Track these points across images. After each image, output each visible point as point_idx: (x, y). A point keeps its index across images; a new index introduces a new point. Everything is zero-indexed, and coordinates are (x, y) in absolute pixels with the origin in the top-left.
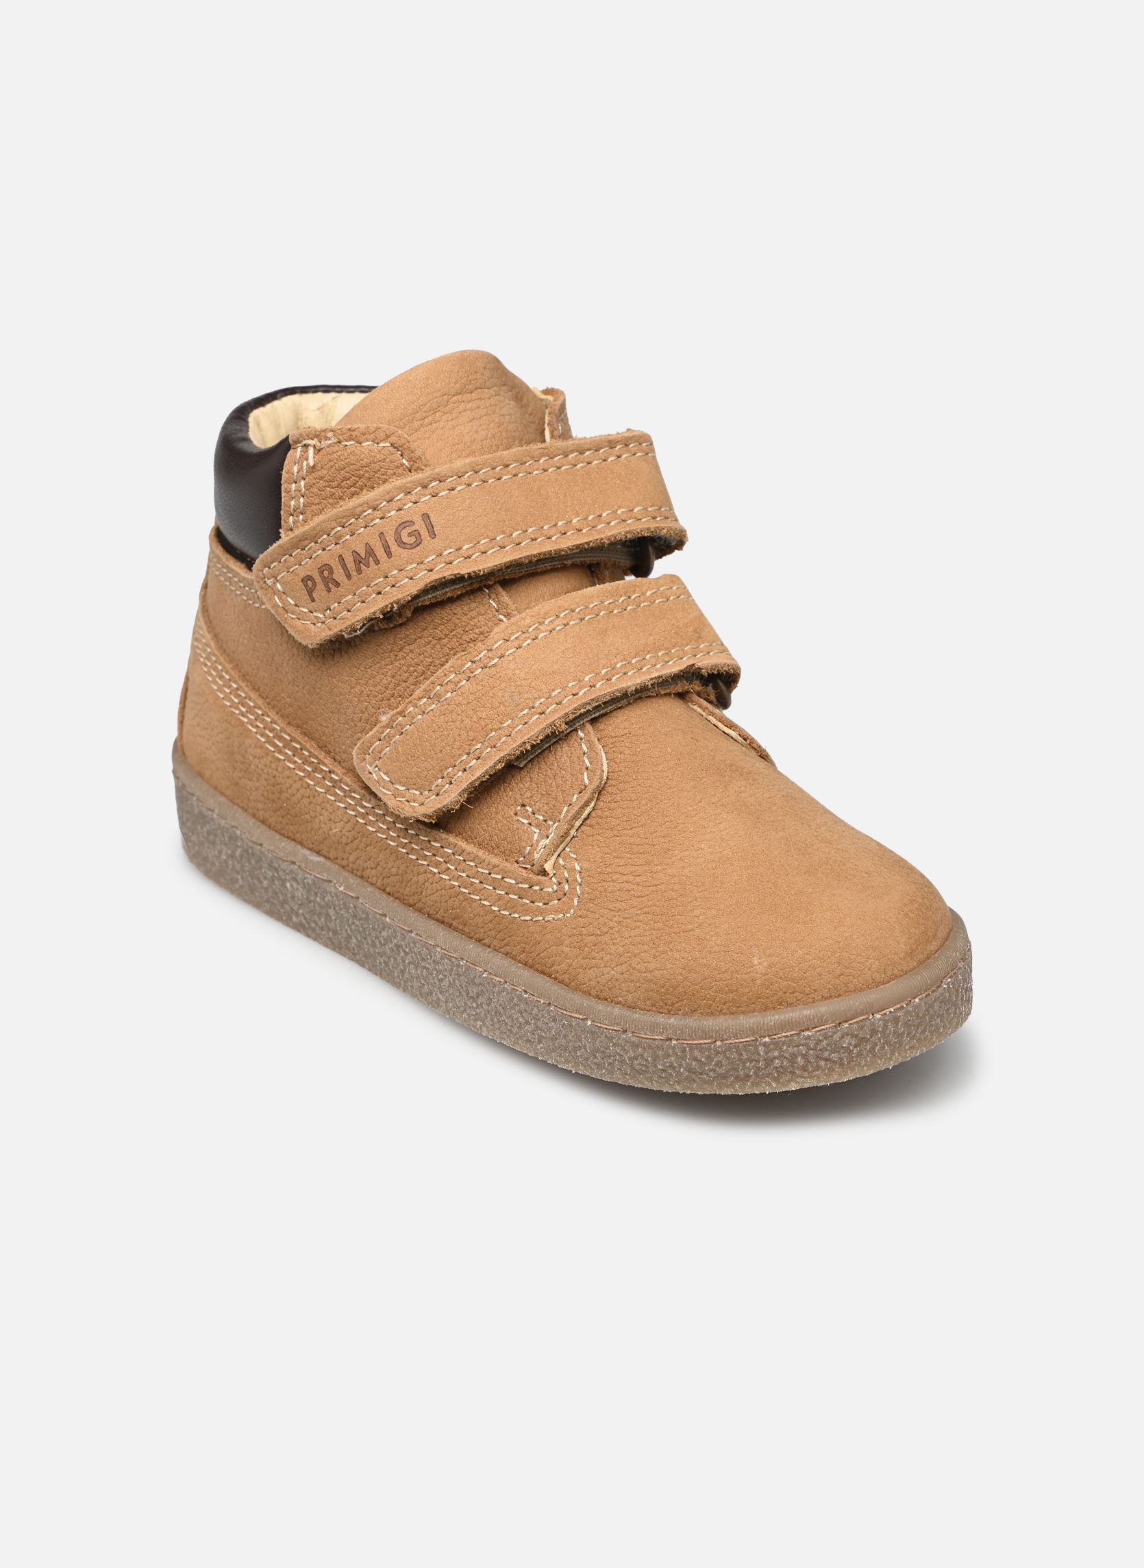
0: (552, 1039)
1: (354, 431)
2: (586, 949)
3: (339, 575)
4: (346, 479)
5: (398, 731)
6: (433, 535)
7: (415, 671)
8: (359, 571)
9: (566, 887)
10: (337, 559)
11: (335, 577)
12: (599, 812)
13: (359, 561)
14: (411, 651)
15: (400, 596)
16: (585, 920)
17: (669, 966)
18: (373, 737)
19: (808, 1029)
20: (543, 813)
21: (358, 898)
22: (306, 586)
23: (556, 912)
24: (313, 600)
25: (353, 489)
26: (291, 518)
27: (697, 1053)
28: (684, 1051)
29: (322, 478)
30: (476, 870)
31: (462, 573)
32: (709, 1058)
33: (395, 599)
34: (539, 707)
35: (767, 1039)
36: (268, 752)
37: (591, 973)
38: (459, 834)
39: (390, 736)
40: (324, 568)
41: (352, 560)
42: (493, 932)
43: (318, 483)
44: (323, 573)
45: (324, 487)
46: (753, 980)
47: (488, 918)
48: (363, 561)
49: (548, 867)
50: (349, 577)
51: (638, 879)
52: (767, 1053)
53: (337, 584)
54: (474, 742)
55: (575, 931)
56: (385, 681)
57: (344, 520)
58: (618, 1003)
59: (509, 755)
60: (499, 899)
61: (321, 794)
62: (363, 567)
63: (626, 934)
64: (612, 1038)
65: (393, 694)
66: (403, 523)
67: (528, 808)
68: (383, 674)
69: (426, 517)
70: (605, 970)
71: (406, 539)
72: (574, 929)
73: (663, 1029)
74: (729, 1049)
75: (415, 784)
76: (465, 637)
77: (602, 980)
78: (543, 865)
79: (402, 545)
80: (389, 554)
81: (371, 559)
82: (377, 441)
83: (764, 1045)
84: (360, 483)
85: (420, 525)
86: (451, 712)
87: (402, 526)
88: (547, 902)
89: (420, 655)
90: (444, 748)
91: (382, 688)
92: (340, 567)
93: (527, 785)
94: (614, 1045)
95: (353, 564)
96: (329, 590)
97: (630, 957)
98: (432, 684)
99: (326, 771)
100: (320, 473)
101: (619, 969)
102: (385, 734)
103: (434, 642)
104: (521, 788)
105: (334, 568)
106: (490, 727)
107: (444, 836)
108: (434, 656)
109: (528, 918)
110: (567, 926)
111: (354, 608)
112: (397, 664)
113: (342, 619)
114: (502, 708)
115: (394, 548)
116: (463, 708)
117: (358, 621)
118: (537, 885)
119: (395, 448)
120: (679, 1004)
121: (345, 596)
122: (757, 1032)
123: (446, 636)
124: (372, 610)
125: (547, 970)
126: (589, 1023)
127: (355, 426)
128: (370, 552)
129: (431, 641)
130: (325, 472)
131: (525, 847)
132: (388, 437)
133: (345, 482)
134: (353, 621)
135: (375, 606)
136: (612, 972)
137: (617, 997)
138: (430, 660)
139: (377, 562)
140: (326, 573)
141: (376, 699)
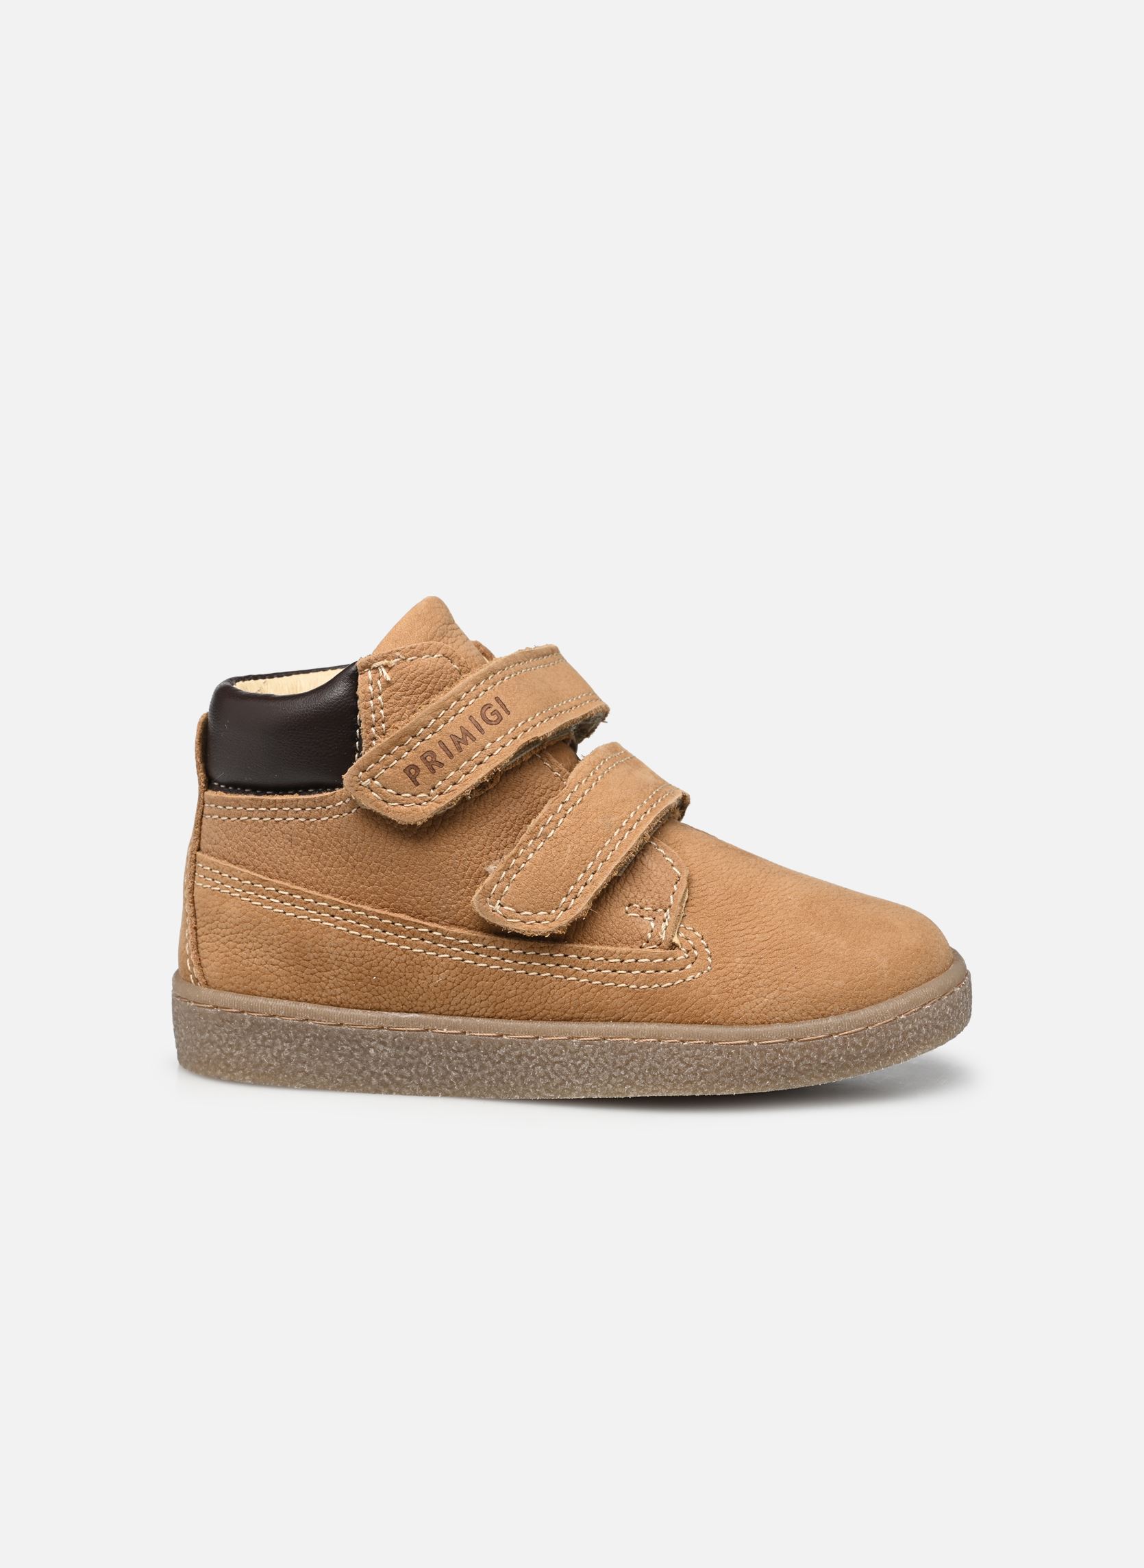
0: (715, 1072)
1: (414, 648)
2: (734, 990)
3: (441, 756)
4: (418, 686)
5: (516, 870)
6: (508, 712)
7: (505, 826)
8: (460, 750)
9: (696, 953)
10: (438, 745)
11: (438, 759)
12: (694, 895)
13: (458, 742)
14: (499, 812)
15: (501, 761)
16: (724, 970)
17: (815, 980)
18: (492, 881)
19: (925, 1004)
20: (652, 905)
21: (465, 1033)
22: (409, 775)
23: (693, 972)
24: (417, 784)
25: (424, 694)
26: (373, 729)
27: (855, 1040)
28: (845, 1040)
29: (397, 690)
30: (607, 962)
31: (539, 736)
32: (864, 1042)
33: (498, 763)
34: (627, 826)
35: (903, 1017)
36: (353, 937)
37: (747, 1006)
38: (580, 941)
39: (508, 877)
40: (427, 754)
41: (452, 742)
42: (635, 1007)
43: (394, 694)
44: (426, 759)
45: (401, 696)
46: (882, 974)
47: (629, 995)
48: (462, 741)
49: (676, 940)
50: (451, 756)
51: (756, 930)
52: (904, 1027)
53: (441, 765)
54: (587, 861)
55: (718, 981)
56: (482, 840)
57: (438, 713)
58: (775, 1022)
59: (621, 863)
60: (637, 978)
61: (421, 955)
62: (463, 746)
63: (767, 969)
64: (780, 1049)
65: (491, 848)
66: (484, 706)
67: (635, 905)
68: (479, 834)
69: (497, 699)
70: (758, 1001)
71: (491, 718)
72: (717, 979)
73: (826, 1028)
74: (879, 1030)
75: (543, 907)
76: (537, 793)
77: (757, 1009)
78: (671, 941)
79: (490, 723)
80: (481, 731)
81: (468, 737)
82: (432, 654)
83: (903, 1021)
84: (429, 688)
85: (496, 706)
86: (560, 843)
87: (485, 709)
88: (683, 967)
89: (506, 813)
90: (563, 871)
91: (481, 846)
92: (441, 750)
93: (628, 889)
94: (782, 1054)
95: (453, 745)
96: (433, 771)
97: (779, 984)
98: (537, 826)
99: (427, 932)
100: (395, 686)
101: (771, 996)
102: (503, 876)
103: (514, 801)
104: (628, 892)
105: (436, 752)
106: (596, 847)
107: (568, 945)
108: (517, 811)
109: (669, 984)
110: (709, 979)
111: (461, 780)
112: (489, 824)
113: (450, 791)
114: (600, 831)
115: (484, 725)
116: (570, 837)
117: (468, 789)
118: (670, 956)
119: (446, 657)
120: (831, 1007)
121: (449, 773)
122: (895, 1012)
123: (522, 794)
124: (480, 777)
125: (697, 1019)
126: (755, 1044)
127: (414, 645)
128: (466, 733)
129: (512, 801)
130: (399, 684)
131: (646, 934)
132: (439, 650)
133: (417, 689)
134: (463, 790)
135: (480, 774)
136: (765, 1000)
137: (774, 1018)
138: (515, 815)
139: (474, 739)
140: (429, 759)
141: (477, 855)
